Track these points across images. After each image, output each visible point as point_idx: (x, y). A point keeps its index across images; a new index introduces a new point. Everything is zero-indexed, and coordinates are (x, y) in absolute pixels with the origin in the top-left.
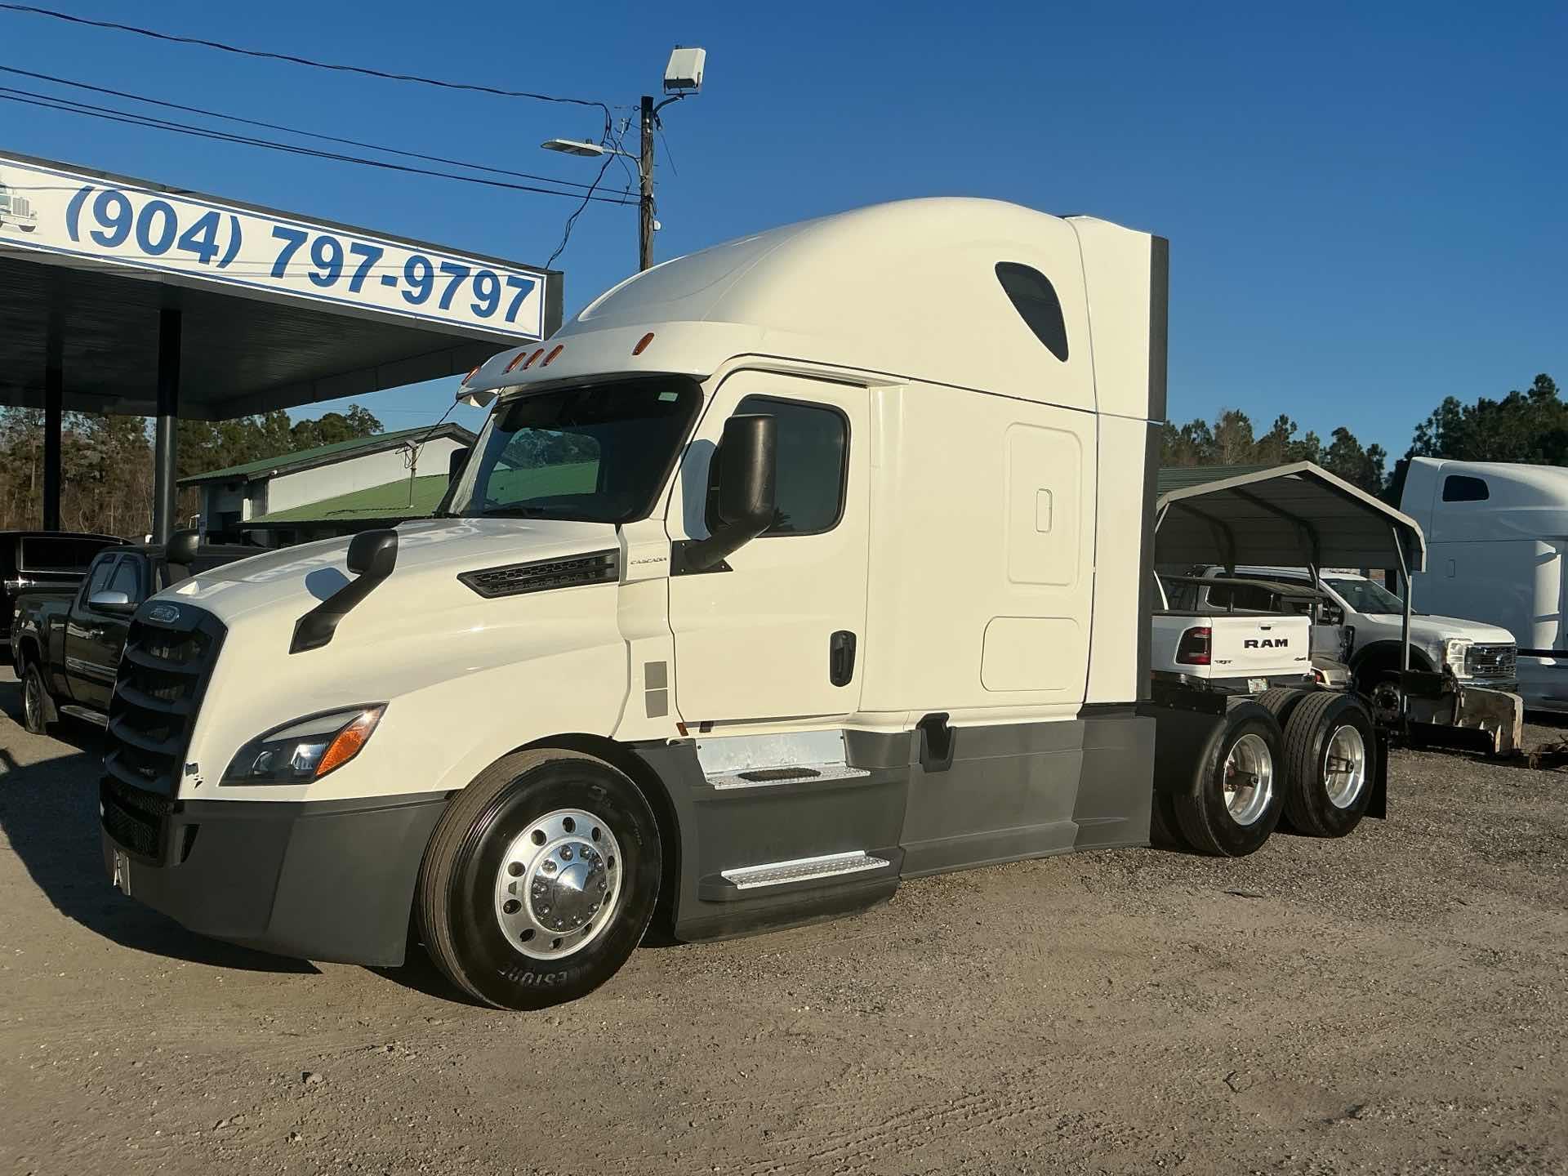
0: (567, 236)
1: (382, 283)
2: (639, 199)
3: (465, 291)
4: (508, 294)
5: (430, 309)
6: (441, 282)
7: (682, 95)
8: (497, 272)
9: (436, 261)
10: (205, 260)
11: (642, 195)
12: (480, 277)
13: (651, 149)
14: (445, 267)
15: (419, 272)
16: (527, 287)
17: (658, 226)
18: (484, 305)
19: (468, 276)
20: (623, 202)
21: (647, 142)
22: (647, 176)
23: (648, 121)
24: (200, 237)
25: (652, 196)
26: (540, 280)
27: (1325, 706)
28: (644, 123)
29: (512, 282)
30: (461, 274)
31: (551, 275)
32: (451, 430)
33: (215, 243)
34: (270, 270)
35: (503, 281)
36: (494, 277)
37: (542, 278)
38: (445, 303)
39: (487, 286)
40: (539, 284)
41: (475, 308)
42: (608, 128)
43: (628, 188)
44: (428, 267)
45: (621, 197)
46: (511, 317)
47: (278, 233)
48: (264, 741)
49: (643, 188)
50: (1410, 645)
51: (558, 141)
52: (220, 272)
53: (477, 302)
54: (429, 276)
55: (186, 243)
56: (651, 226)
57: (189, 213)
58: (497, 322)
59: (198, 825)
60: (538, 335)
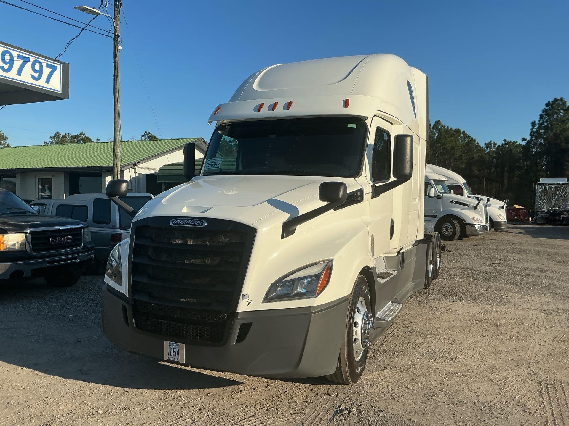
0: (66, 48)
2: (113, 36)
3: (28, 68)
4: (47, 71)
5: (12, 75)
6: (17, 63)
8: (41, 61)
9: (15, 54)
11: (114, 34)
12: (34, 62)
13: (119, 16)
14: (19, 57)
15: (7, 58)
16: (54, 69)
17: (121, 48)
18: (36, 75)
19: (29, 61)
20: (107, 36)
21: (116, 12)
22: (117, 27)
23: (117, 3)
25: (120, 35)
28: (115, 4)
29: (48, 66)
30: (26, 60)
31: (64, 64)
35: (44, 65)
36: (40, 63)
37: (61, 65)
38: (19, 73)
39: (37, 67)
40: (59, 68)
41: (33, 76)
42: (101, 4)
43: (110, 31)
44: (11, 56)
46: (48, 81)
48: (284, 280)
49: (115, 31)
51: (84, 6)
53: (33, 73)
54: (12, 60)
56: (118, 48)
58: (41, 83)
59: (252, 323)
60: (59, 90)
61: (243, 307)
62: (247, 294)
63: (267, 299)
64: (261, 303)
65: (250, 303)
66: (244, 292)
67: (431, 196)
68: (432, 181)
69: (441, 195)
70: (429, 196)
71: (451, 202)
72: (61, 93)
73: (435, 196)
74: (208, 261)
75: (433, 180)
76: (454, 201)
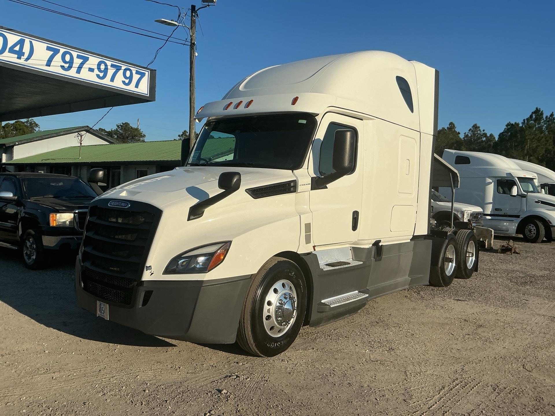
0: (156, 56)
1: (88, 71)
2: (190, 44)
3: (120, 75)
4: (136, 77)
5: (106, 82)
6: (111, 71)
7: (209, 6)
8: (132, 68)
9: (109, 63)
10: (19, 58)
11: (191, 42)
12: (125, 70)
13: (195, 25)
14: (112, 66)
15: (103, 67)
16: (143, 75)
17: (196, 54)
18: (127, 81)
19: (121, 69)
20: (184, 44)
21: (193, 22)
22: (193, 35)
23: (194, 14)
24: (17, 48)
25: (195, 43)
26: (148, 73)
27: (467, 235)
28: (192, 15)
29: (137, 73)
30: (118, 69)
31: (152, 71)
32: (86, 129)
33: (23, 51)
34: (45, 63)
35: (134, 72)
36: (130, 70)
37: (148, 72)
38: (112, 80)
39: (128, 74)
40: (147, 74)
41: (124, 82)
42: (179, 16)
43: (186, 39)
44: (106, 65)
45: (184, 42)
46: (137, 86)
47: (48, 49)
48: (182, 256)
49: (191, 39)
50: (454, 213)
51: (162, 19)
52: (26, 63)
53: (124, 80)
54: (106, 69)
55: (12, 51)
56: (194, 54)
57: (13, 39)
58: (131, 88)
59: (153, 291)
60: (147, 94)
61: (146, 276)
62: (150, 266)
63: (167, 271)
64: (161, 275)
65: (152, 273)
66: (148, 264)
67: (513, 195)
68: (517, 179)
69: (526, 194)
70: (511, 195)
71: (536, 202)
72: (148, 96)
73: (517, 195)
74: (129, 237)
75: (517, 177)
76: (540, 201)
